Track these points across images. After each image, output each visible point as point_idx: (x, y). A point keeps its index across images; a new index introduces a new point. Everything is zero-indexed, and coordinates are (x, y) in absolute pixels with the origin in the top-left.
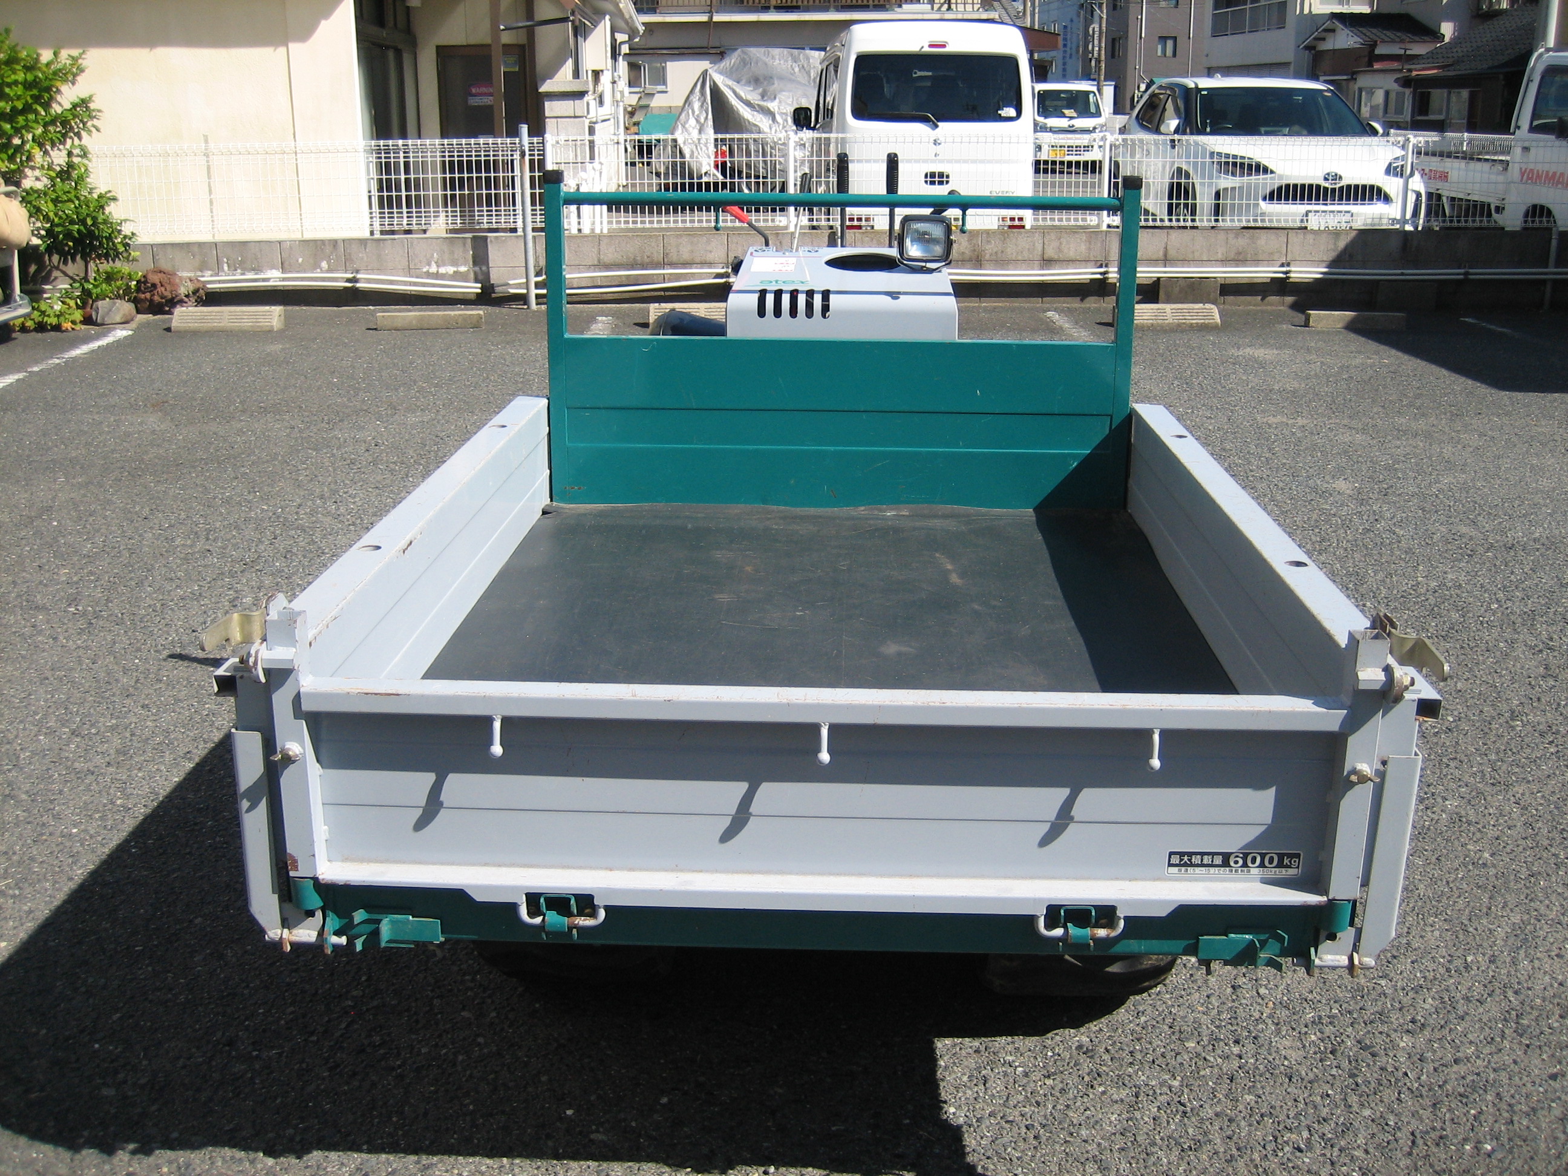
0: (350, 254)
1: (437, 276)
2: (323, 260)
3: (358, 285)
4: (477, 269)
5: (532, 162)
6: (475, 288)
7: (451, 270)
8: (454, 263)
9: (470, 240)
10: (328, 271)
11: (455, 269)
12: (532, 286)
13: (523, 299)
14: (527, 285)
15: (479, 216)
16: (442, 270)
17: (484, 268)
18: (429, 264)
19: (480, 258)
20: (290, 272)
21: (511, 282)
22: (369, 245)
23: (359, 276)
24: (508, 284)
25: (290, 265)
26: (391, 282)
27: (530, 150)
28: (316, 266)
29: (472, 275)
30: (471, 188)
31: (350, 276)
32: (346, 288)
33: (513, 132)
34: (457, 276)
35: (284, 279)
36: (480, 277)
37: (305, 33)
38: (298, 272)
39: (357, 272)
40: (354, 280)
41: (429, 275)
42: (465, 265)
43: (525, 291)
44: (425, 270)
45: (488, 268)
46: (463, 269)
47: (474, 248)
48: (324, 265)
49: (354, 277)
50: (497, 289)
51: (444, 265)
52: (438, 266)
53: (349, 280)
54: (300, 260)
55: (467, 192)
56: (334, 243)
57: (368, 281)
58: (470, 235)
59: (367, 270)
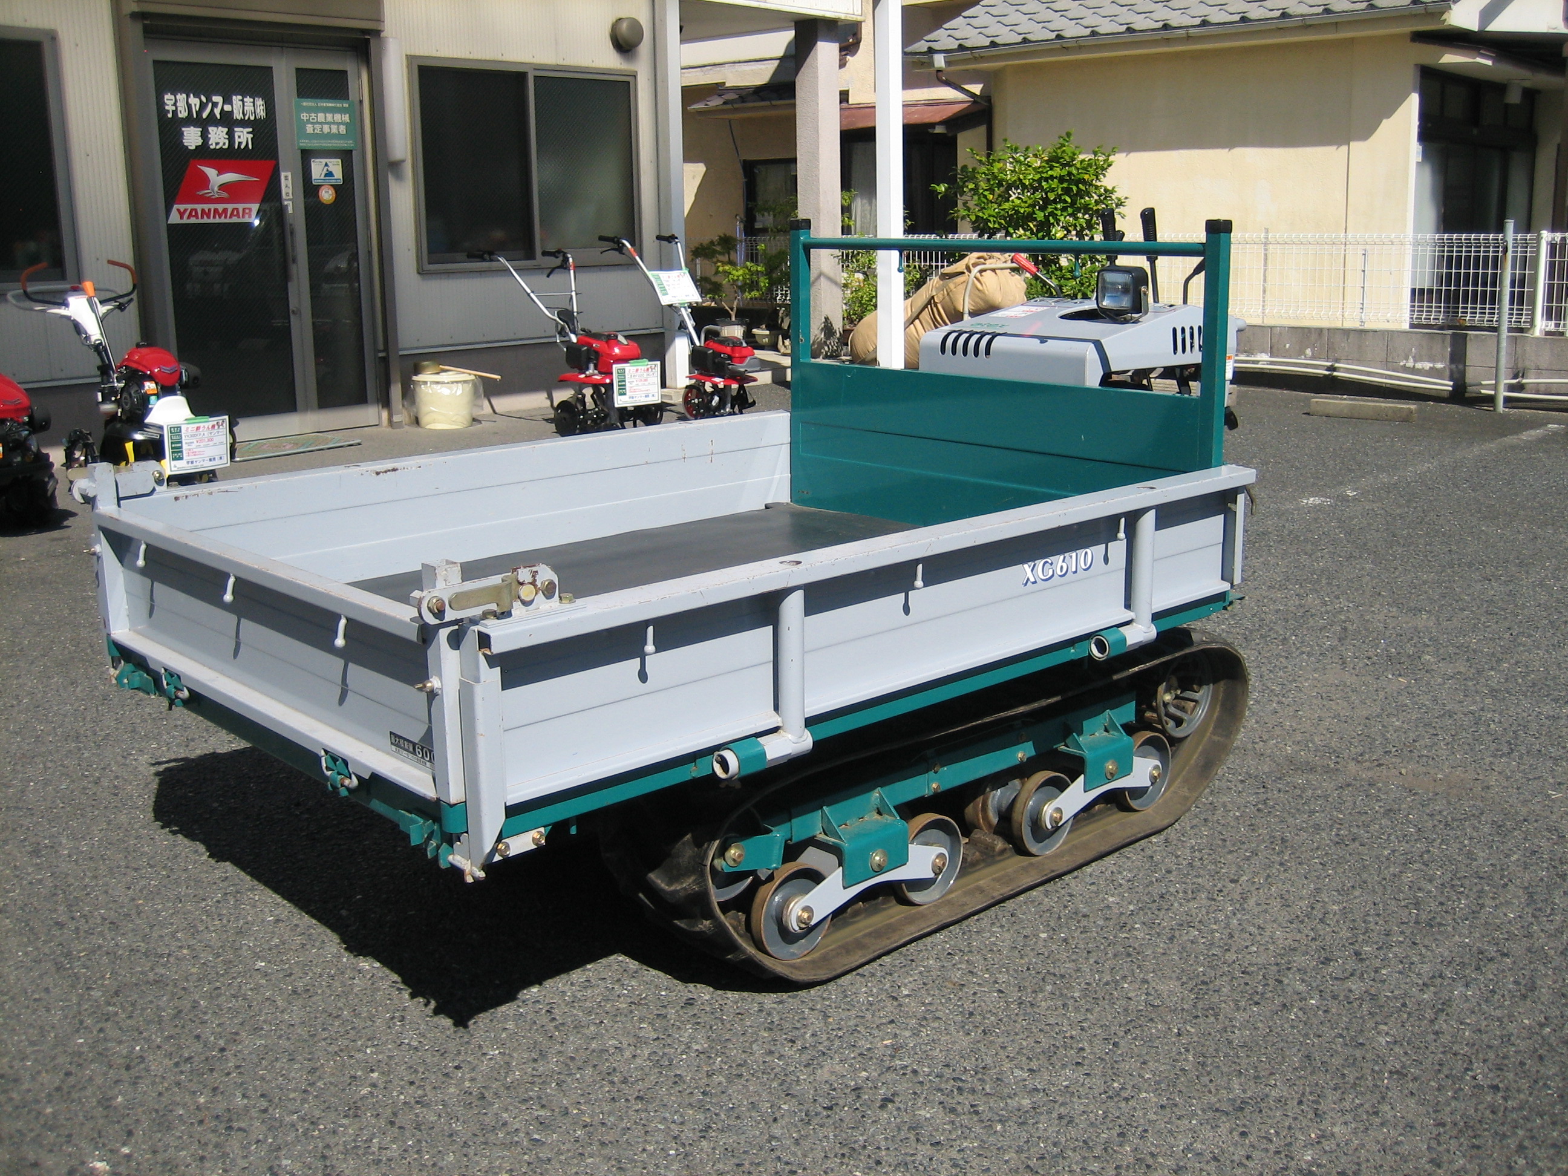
0: (1333, 343)
1: (1413, 371)
2: (1307, 347)
3: (1335, 374)
4: (1454, 366)
5: (1514, 259)
6: (1446, 385)
7: (1427, 365)
8: (1431, 359)
9: (1449, 337)
10: (1312, 359)
11: (1432, 365)
12: (1502, 387)
13: (1491, 400)
14: (1495, 387)
15: (1462, 312)
16: (1419, 365)
17: (1461, 367)
18: (1407, 359)
19: (1458, 356)
20: (1277, 356)
21: (1483, 383)
22: (1352, 335)
23: (1337, 365)
24: (1481, 384)
25: (1278, 350)
26: (1368, 374)
27: (1513, 247)
28: (1301, 353)
29: (1447, 373)
30: (1458, 284)
31: (1329, 364)
32: (1325, 375)
33: (1500, 228)
34: (1433, 373)
35: (1272, 363)
36: (1456, 376)
37: (1366, 131)
38: (1284, 357)
39: (1337, 360)
40: (1332, 369)
41: (1405, 369)
42: (1442, 362)
43: (1493, 392)
44: (1402, 364)
45: (1465, 366)
46: (1439, 366)
47: (1453, 345)
48: (1309, 352)
49: (1332, 366)
50: (1469, 389)
51: (1421, 360)
52: (1415, 361)
53: (1329, 369)
54: (1288, 346)
55: (1453, 288)
56: (1320, 331)
57: (1347, 370)
58: (1450, 332)
59: (1348, 360)
